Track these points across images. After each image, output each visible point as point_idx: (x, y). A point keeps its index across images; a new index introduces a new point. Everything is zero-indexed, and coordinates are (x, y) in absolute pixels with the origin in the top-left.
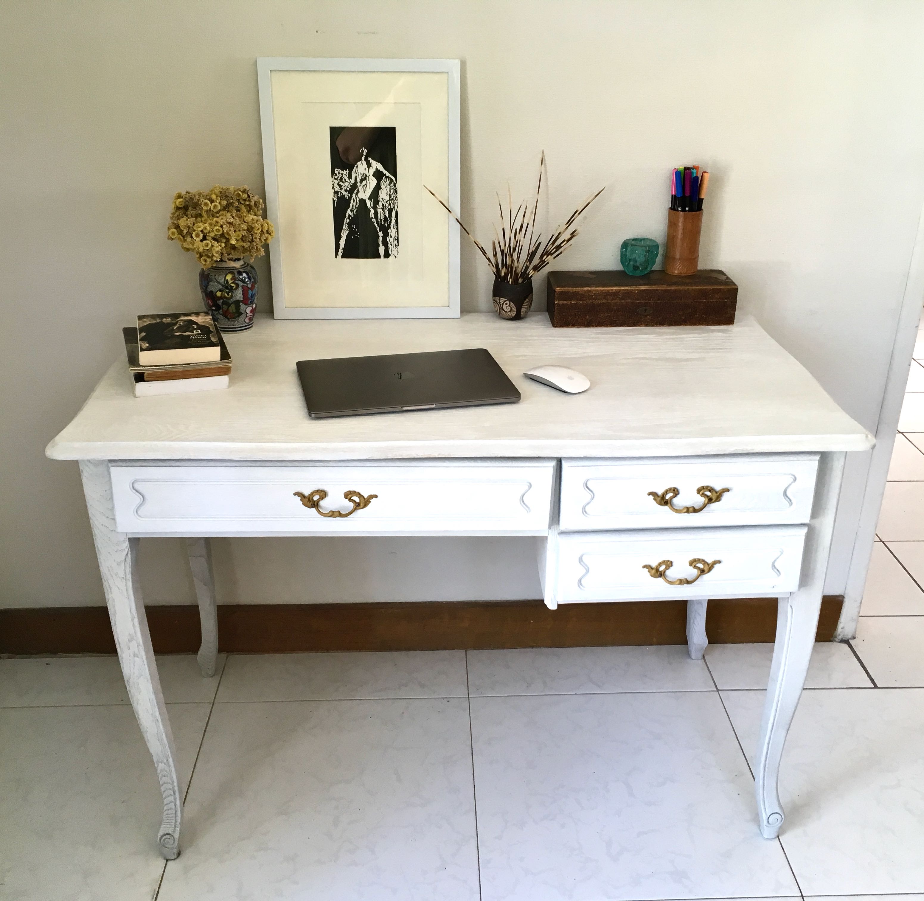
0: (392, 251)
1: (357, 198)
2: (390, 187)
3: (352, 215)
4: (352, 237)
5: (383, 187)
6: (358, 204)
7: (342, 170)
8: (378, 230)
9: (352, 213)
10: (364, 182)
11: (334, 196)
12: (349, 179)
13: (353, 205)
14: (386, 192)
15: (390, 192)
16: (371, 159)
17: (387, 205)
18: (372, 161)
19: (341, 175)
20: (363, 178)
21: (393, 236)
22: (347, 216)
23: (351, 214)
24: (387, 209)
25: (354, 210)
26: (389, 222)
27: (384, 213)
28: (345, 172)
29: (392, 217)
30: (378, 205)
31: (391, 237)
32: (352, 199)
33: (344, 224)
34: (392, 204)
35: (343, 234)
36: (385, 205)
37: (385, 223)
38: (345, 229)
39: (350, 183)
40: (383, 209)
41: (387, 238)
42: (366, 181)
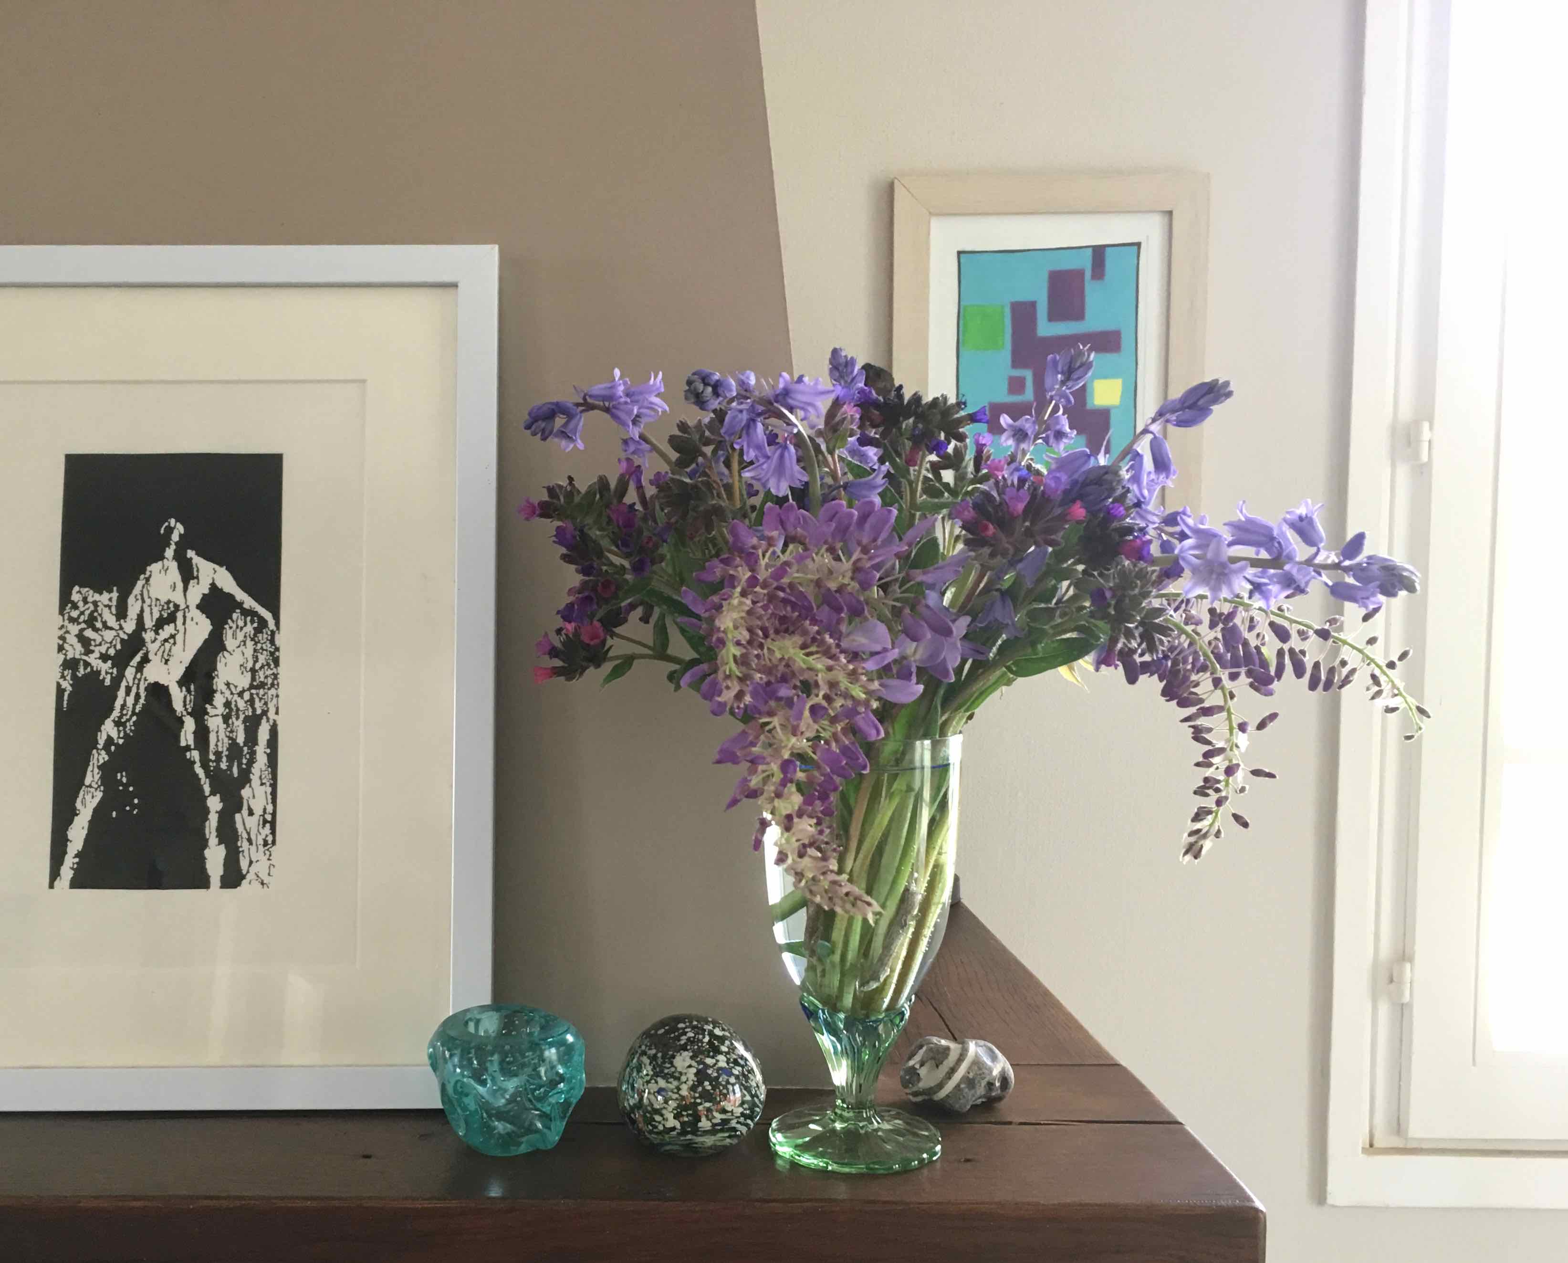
0: (251, 862)
1: (140, 680)
2: (256, 644)
3: (119, 737)
4: (114, 814)
5: (230, 643)
6: (142, 701)
7: (95, 592)
8: (207, 789)
9: (119, 732)
10: (169, 630)
11: (63, 677)
12: (118, 620)
13: (123, 706)
14: (242, 661)
15: (256, 661)
16: (198, 554)
17: (241, 704)
18: (198, 561)
19: (92, 608)
20: (165, 615)
21: (258, 811)
22: (102, 739)
23: (114, 734)
24: (242, 717)
25: (128, 720)
26: (244, 761)
27: (232, 732)
28: (104, 598)
29: (257, 744)
30: (212, 705)
31: (251, 813)
32: (124, 684)
33: (90, 768)
34: (261, 699)
35: (83, 803)
36: (236, 706)
37: (230, 767)
38: (90, 786)
39: (121, 632)
40: (226, 718)
41: (238, 817)
42: (176, 625)
